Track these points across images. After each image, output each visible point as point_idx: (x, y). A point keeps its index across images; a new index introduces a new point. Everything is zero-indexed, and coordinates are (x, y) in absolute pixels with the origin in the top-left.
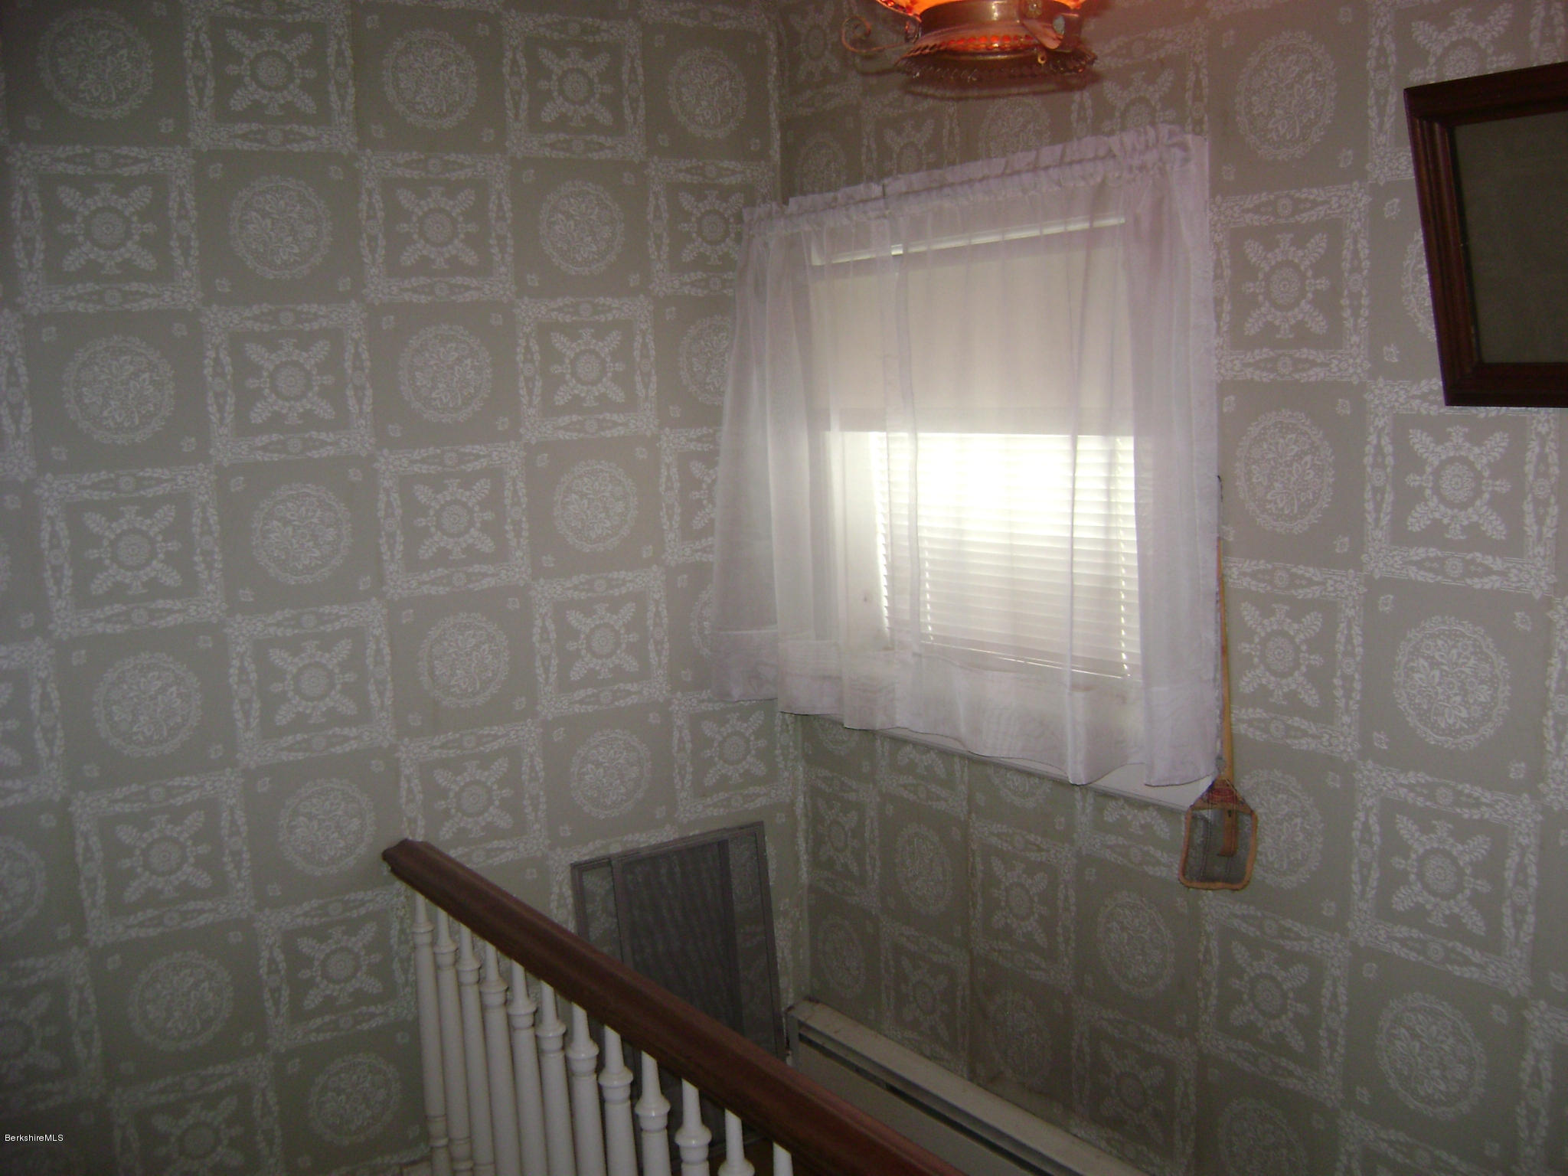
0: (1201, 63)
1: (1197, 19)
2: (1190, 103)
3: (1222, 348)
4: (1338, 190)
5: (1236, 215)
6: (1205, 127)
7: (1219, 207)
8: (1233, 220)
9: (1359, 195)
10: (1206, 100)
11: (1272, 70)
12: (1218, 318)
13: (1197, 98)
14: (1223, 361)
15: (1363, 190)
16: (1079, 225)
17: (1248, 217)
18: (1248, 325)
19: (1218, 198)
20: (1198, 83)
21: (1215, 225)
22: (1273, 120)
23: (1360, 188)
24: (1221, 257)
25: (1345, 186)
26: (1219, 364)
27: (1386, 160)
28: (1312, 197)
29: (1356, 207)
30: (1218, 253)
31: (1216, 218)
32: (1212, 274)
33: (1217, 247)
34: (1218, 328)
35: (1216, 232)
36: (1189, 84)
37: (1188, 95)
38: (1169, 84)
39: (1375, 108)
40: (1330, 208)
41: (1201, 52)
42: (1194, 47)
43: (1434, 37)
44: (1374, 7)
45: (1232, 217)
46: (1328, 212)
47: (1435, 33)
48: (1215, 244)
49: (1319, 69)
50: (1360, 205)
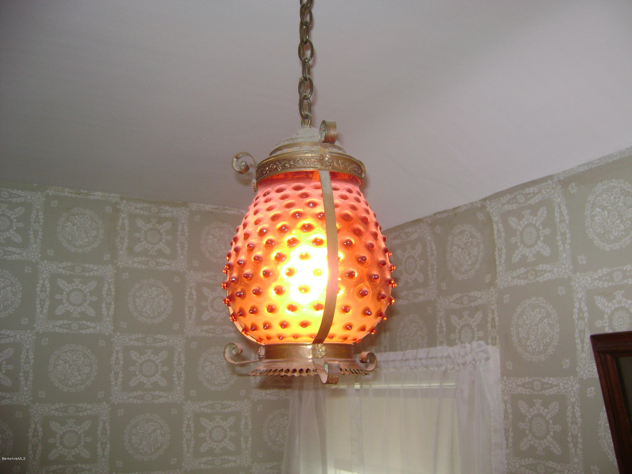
0: (494, 309)
1: (492, 288)
2: (490, 329)
3: (509, 455)
4: (563, 379)
5: (514, 387)
6: (498, 341)
7: (505, 382)
8: (512, 390)
9: (574, 383)
10: (497, 328)
11: (528, 316)
12: (507, 439)
13: (493, 326)
14: (510, 462)
15: (575, 381)
16: (436, 385)
17: (520, 389)
18: (522, 445)
19: (505, 377)
20: (493, 319)
21: (504, 391)
22: (530, 340)
23: (574, 380)
24: (507, 408)
25: (567, 378)
26: (508, 463)
27: (586, 366)
28: (550, 382)
29: (572, 389)
30: (506, 406)
31: (504, 388)
32: (503, 416)
33: (505, 402)
34: (507, 444)
35: (504, 394)
36: (489, 319)
37: (489, 325)
38: (480, 319)
39: (579, 339)
40: (559, 389)
41: (494, 304)
42: (491, 301)
43: (606, 304)
44: (575, 288)
45: (512, 388)
46: (559, 390)
47: (607, 303)
48: (504, 401)
49: (550, 317)
50: (575, 388)
